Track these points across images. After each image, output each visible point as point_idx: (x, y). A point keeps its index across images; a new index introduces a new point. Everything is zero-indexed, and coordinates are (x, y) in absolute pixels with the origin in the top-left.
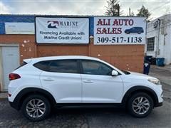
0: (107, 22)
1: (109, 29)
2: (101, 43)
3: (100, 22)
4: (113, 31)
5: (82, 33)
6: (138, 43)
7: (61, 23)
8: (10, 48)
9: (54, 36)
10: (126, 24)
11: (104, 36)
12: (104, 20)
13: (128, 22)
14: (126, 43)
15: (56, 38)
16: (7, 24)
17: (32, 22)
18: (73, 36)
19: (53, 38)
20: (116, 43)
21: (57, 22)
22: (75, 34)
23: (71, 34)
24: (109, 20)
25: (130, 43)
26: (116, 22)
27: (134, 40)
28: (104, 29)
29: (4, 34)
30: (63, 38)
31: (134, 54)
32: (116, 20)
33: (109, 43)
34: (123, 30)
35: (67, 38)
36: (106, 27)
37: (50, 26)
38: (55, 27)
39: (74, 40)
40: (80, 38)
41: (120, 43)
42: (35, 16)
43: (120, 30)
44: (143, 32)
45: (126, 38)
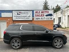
0: (39, 12)
3: (36, 12)
4: (41, 15)
5: (30, 16)
6: (50, 20)
7: (22, 13)
8: (3, 22)
9: (19, 17)
10: (46, 13)
11: (38, 17)
14: (46, 20)
15: (20, 18)
16: (2, 14)
19: (19, 18)
20: (42, 20)
22: (27, 17)
23: (25, 17)
25: (48, 20)
26: (42, 12)
29: (1, 17)
30: (23, 18)
31: (49, 24)
33: (40, 20)
36: (39, 14)
37: (18, 14)
38: (20, 14)
39: (27, 19)
40: (29, 18)
41: (44, 20)
42: (12, 11)
43: (44, 15)
44: (52, 15)
45: (46, 18)
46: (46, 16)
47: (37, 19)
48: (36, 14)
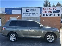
0: (46, 9)
1: (47, 11)
2: (44, 16)
3: (44, 9)
4: (49, 12)
5: (37, 13)
6: (58, 16)
10: (53, 9)
11: (45, 14)
12: (45, 8)
13: (54, 9)
14: (54, 16)
15: (28, 15)
17: (21, 10)
18: (34, 14)
20: (50, 16)
21: (29, 10)
22: (35, 13)
24: (47, 8)
26: (50, 9)
28: (45, 11)
31: (57, 20)
32: (50, 8)
33: (47, 16)
34: (52, 12)
35: (32, 15)
36: (46, 11)
39: (34, 16)
40: (37, 15)
41: (51, 16)
42: (22, 8)
43: (51, 12)
44: (60, 12)
45: (53, 14)
46: (54, 12)
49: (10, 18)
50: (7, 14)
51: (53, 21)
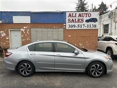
2: (70, 28)
3: (70, 15)
4: (78, 21)
6: (94, 28)
8: (16, 32)
12: (73, 14)
13: (87, 15)
14: (86, 28)
16: (14, 17)
17: (29, 15)
20: (80, 28)
24: (76, 14)
25: (89, 28)
27: (92, 26)
29: (12, 23)
31: (91, 35)
32: (80, 14)
33: (76, 28)
36: (74, 18)
41: (82, 28)
43: (82, 20)
44: (97, 21)
45: (86, 25)
46: (87, 21)
47: (72, 26)
48: (70, 18)
49: (9, 30)
50: (2, 23)
51: (85, 36)
